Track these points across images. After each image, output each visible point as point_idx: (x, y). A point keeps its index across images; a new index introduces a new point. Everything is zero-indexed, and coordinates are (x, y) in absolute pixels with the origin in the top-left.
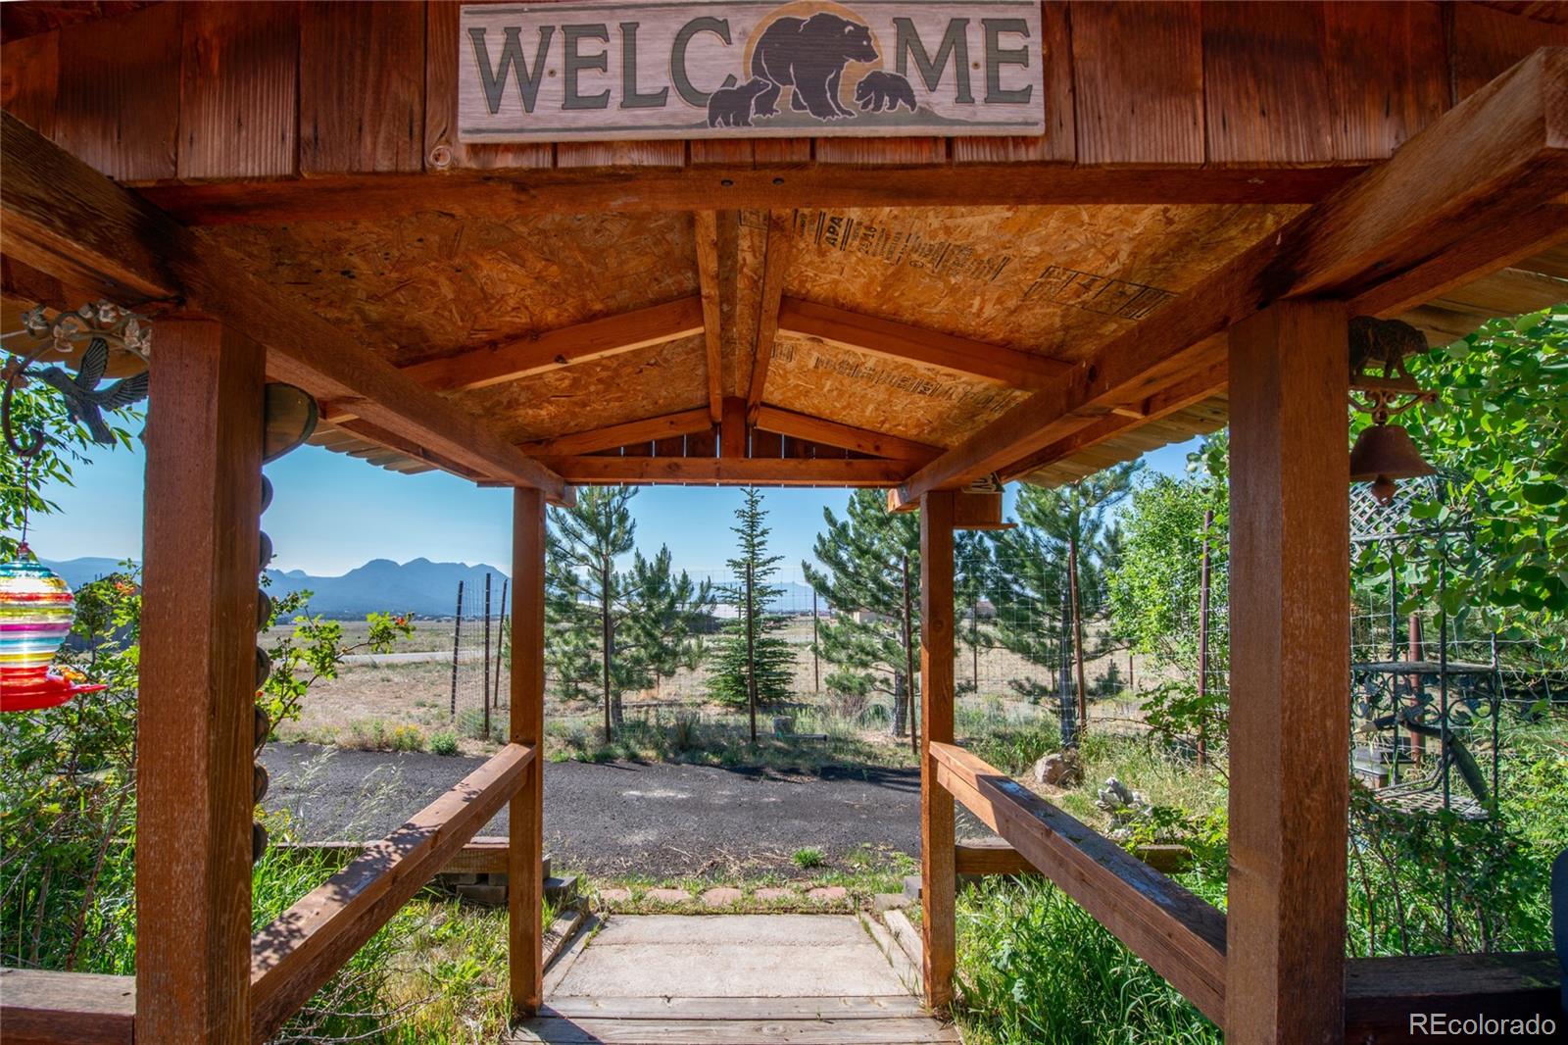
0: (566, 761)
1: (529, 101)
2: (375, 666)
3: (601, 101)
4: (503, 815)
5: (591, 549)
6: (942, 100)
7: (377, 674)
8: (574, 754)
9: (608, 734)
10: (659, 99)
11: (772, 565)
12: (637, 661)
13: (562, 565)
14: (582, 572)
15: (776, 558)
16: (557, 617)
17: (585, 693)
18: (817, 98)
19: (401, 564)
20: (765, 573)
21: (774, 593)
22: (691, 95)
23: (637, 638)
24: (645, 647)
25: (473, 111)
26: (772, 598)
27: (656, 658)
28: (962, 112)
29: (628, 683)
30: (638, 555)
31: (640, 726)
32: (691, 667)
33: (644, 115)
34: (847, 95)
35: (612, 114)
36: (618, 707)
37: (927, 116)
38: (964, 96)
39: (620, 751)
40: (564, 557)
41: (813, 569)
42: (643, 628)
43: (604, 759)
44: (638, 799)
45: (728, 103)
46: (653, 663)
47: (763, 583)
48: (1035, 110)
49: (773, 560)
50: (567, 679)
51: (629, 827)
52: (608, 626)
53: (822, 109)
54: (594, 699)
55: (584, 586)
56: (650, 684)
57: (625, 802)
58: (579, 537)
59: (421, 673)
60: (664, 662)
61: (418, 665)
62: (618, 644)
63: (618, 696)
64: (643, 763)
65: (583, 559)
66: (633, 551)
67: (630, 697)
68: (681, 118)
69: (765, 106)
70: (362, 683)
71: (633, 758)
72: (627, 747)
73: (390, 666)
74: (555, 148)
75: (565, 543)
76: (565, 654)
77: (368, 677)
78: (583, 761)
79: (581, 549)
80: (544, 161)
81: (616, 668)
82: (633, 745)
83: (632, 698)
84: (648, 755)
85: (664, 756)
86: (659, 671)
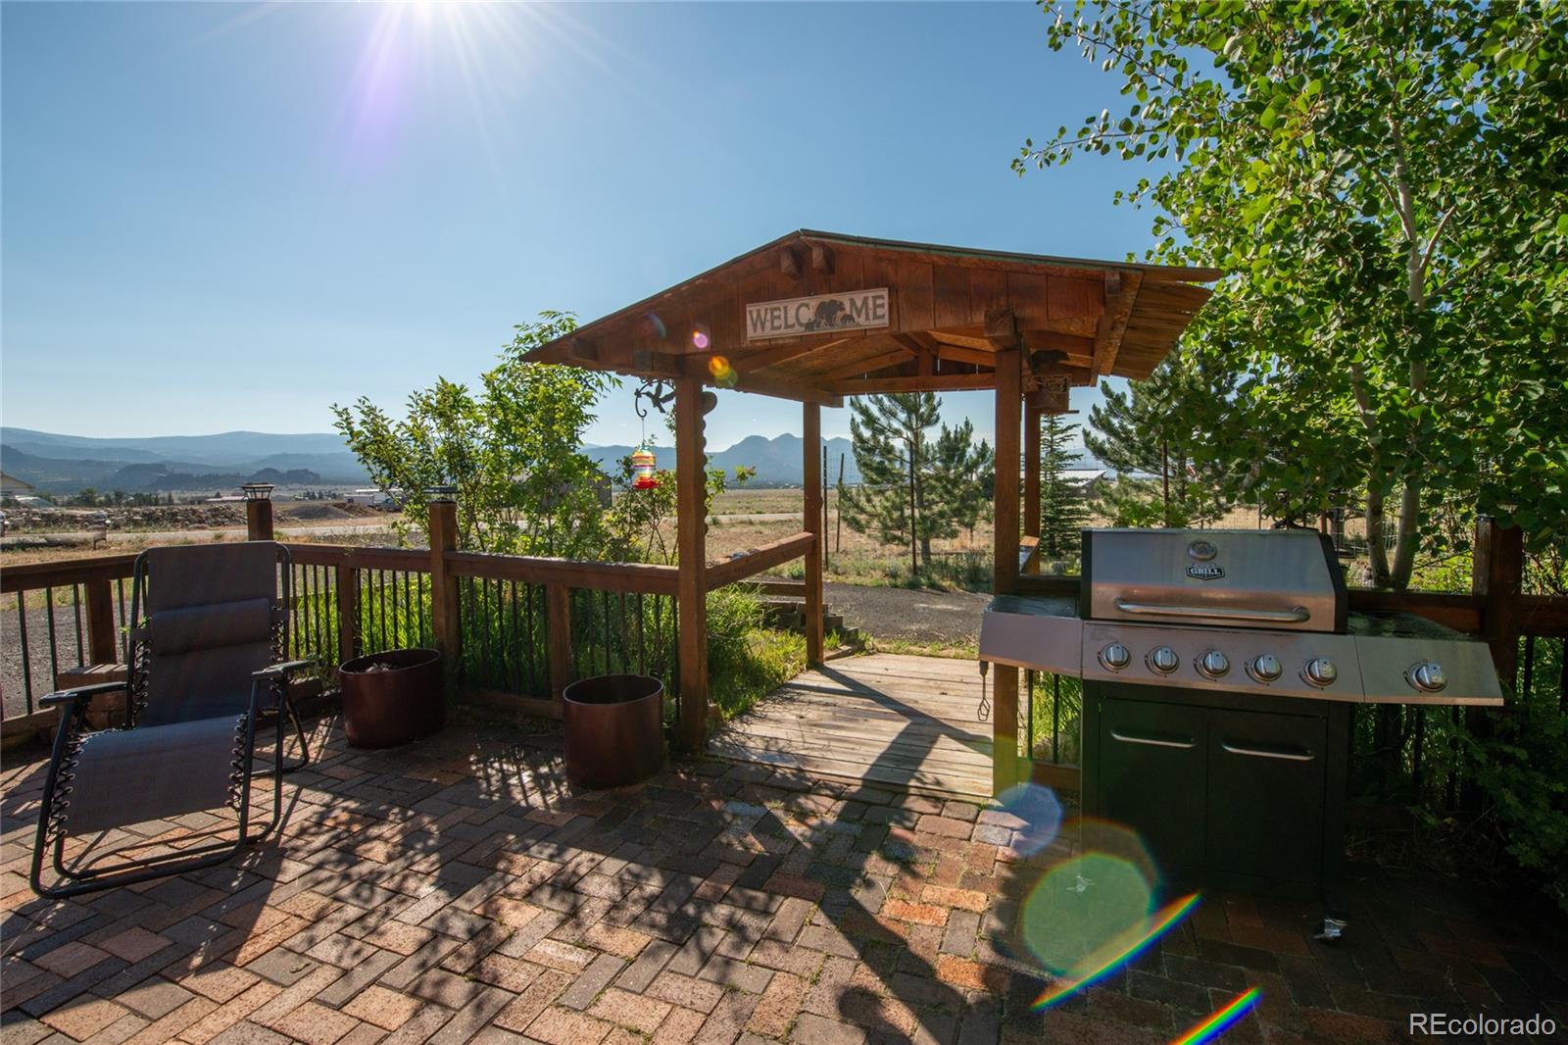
0: (881, 586)
1: (763, 328)
2: (751, 523)
3: (779, 328)
5: (904, 424)
6: (862, 320)
7: (753, 529)
8: (887, 581)
9: (915, 569)
10: (793, 326)
11: (1070, 432)
12: (942, 514)
13: (882, 438)
14: (898, 444)
15: (1075, 426)
16: (879, 480)
18: (831, 322)
19: (770, 439)
20: (1064, 440)
21: (1071, 457)
22: (801, 325)
23: (941, 496)
24: (947, 503)
25: (750, 333)
26: (1070, 461)
27: (957, 513)
28: (867, 323)
30: (944, 428)
31: (942, 566)
33: (789, 330)
34: (838, 321)
35: (782, 331)
36: (926, 551)
37: (858, 325)
38: (867, 318)
39: (923, 580)
40: (882, 431)
41: (1092, 436)
42: (945, 487)
43: (913, 586)
44: (924, 608)
45: (809, 326)
46: (955, 516)
47: (1062, 449)
48: (886, 320)
49: (1070, 428)
50: (885, 527)
51: (911, 622)
52: (918, 487)
53: (832, 325)
55: (898, 454)
56: (954, 534)
57: (914, 610)
58: (894, 415)
59: (785, 528)
60: (965, 515)
61: (782, 522)
62: (927, 500)
63: (926, 543)
64: (943, 590)
65: (897, 433)
66: (940, 425)
67: (937, 544)
68: (799, 330)
69: (818, 326)
70: (742, 534)
71: (933, 586)
72: (929, 578)
73: (762, 523)
74: (770, 340)
75: (883, 421)
76: (885, 508)
77: (745, 530)
78: (896, 586)
79: (896, 425)
80: (767, 343)
81: (925, 518)
82: (935, 577)
83: (941, 545)
84: (946, 583)
85: (959, 585)
86: (961, 523)
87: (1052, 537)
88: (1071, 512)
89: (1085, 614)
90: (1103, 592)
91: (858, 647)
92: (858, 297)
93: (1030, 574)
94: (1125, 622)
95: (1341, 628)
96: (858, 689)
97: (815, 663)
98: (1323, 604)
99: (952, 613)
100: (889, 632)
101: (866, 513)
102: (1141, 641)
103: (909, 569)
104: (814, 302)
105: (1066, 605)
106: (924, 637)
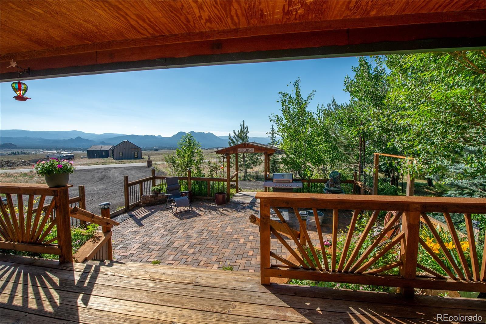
1: (240, 151)
4: (235, 177)
6: (251, 151)
9: (244, 176)
12: (249, 163)
17: (240, 169)
24: (251, 161)
25: (238, 152)
27: (253, 163)
29: (248, 168)
31: (250, 175)
32: (260, 165)
34: (248, 151)
36: (246, 172)
39: (246, 179)
43: (244, 180)
51: (247, 187)
54: (242, 170)
56: (252, 168)
57: (247, 185)
63: (246, 170)
64: (251, 181)
67: (248, 170)
71: (249, 180)
81: (246, 165)
82: (249, 178)
83: (249, 170)
84: (251, 179)
85: (254, 179)
86: (254, 165)
87: (273, 168)
88: (277, 162)
89: (273, 182)
90: (274, 180)
91: (241, 191)
92: (251, 149)
93: (268, 178)
94: (276, 182)
95: (293, 182)
96: (245, 195)
97: (237, 192)
98: (291, 180)
99: (254, 185)
100: (245, 189)
101: (233, 164)
102: (277, 184)
103: (243, 176)
104: (246, 149)
105: (271, 181)
106: (250, 189)
